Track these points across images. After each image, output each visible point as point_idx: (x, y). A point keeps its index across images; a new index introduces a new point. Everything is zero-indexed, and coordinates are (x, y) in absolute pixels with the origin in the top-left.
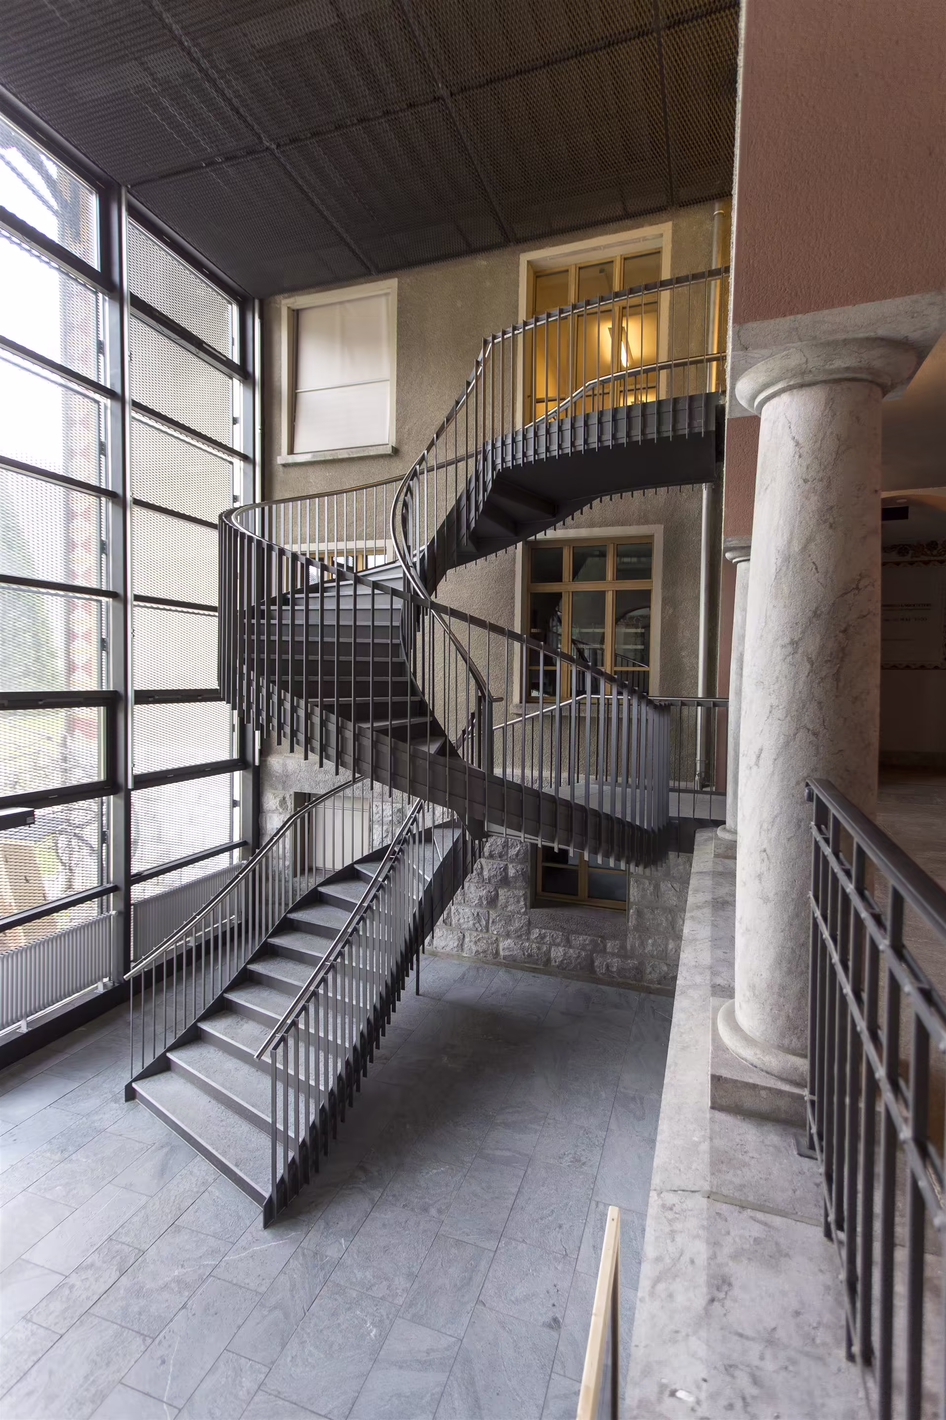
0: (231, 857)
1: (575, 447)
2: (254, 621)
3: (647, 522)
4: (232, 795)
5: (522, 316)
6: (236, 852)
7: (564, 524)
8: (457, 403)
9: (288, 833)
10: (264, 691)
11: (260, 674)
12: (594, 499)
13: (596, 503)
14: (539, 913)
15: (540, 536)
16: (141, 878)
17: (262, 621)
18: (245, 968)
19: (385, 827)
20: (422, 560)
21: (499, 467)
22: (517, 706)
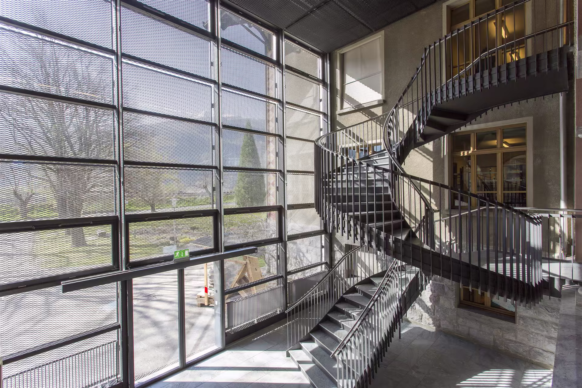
0: (322, 268)
1: (475, 89)
2: (327, 180)
3: (522, 116)
4: (321, 243)
5: (445, 33)
6: (323, 266)
7: (471, 123)
8: (412, 78)
9: (342, 263)
10: (331, 210)
11: (330, 203)
12: (488, 109)
13: (489, 111)
14: (462, 311)
15: (457, 130)
16: (290, 273)
17: (330, 180)
18: (326, 315)
19: (383, 262)
20: (397, 150)
21: (434, 104)
22: (447, 210)
